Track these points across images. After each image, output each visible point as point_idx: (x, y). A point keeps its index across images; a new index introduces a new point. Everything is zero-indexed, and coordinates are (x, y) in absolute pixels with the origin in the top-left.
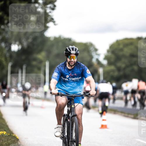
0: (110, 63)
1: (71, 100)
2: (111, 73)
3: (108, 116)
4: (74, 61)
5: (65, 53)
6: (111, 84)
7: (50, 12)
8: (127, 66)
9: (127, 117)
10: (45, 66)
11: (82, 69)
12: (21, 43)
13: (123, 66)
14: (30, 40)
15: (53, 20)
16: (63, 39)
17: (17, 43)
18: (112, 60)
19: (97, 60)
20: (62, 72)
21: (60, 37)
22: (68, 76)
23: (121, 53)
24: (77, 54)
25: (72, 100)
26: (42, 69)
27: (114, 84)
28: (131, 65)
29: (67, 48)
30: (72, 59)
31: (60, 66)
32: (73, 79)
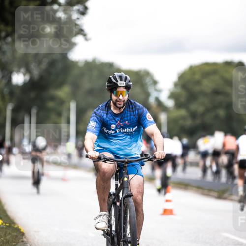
2: (181, 122)
3: (174, 194)
4: (123, 100)
5: (107, 86)
6: (180, 139)
7: (78, 19)
8: (207, 110)
9: (208, 195)
10: (69, 110)
11: (138, 113)
12: (28, 71)
13: (201, 109)
14: (44, 66)
15: (82, 33)
16: (98, 63)
17: (23, 70)
18: (183, 100)
19: (158, 100)
20: (103, 119)
21: (94, 61)
22: (113, 127)
23: (197, 88)
24: (128, 87)
25: (124, 168)
26: (65, 114)
27: (185, 141)
28: (215, 107)
29: (111, 76)
30: (121, 95)
31: (98, 109)
32: (124, 131)
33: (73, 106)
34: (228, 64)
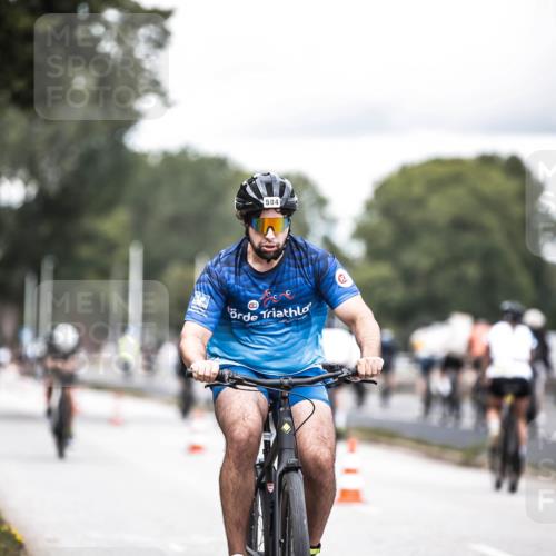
0: (374, 254)
1: (279, 401)
2: (380, 292)
4: (276, 241)
5: (238, 207)
8: (439, 267)
9: (438, 458)
10: (126, 263)
12: (34, 174)
13: (424, 263)
14: (70, 164)
16: (194, 159)
17: (22, 172)
18: (384, 241)
19: (327, 241)
20: (228, 287)
21: (184, 153)
22: (254, 305)
23: (415, 216)
24: (287, 210)
25: (282, 402)
29: (245, 183)
30: (270, 230)
31: (216, 263)
32: (280, 314)
33: (136, 256)
34: (487, 161)
